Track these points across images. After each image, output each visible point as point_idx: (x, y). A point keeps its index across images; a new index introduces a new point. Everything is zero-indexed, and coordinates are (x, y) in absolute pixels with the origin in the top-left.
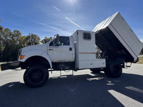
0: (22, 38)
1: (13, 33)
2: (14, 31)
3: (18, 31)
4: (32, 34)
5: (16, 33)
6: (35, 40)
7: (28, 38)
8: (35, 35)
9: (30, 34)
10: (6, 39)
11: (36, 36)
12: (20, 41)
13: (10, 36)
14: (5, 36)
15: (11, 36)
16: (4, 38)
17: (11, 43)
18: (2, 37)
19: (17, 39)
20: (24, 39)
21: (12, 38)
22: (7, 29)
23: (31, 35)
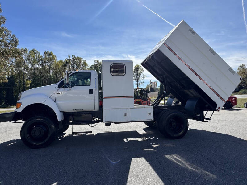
0: (57, 65)
1: (43, 57)
2: (45, 53)
3: (50, 52)
4: (73, 56)
5: (48, 57)
6: (78, 66)
7: (67, 63)
8: (78, 58)
9: (69, 56)
10: (33, 68)
11: (81, 59)
12: (54, 69)
13: (38, 61)
14: (31, 63)
15: (40, 62)
16: (30, 66)
17: (41, 73)
18: (27, 64)
19: (50, 67)
20: (61, 65)
21: (42, 65)
22: (34, 50)
23: (71, 58)
